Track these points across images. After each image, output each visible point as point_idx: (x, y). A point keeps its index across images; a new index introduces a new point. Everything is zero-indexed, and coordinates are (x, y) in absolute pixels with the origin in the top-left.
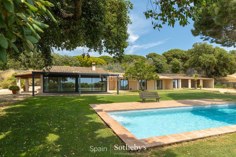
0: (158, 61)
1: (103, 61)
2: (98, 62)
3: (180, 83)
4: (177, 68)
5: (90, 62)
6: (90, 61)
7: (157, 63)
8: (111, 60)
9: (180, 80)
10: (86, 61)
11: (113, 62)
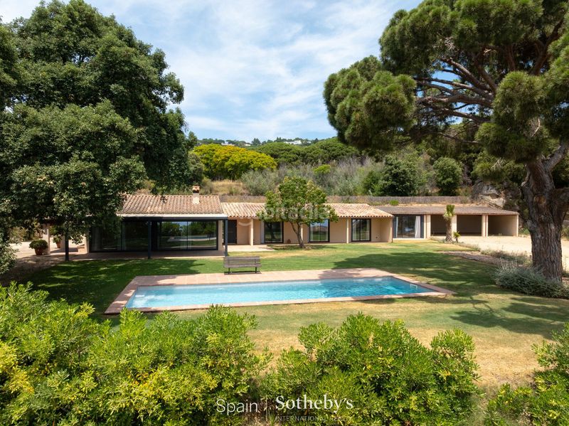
0: (396, 162)
1: (269, 159)
2: (252, 162)
3: (428, 226)
4: (450, 179)
5: (233, 164)
6: (233, 160)
7: (392, 169)
8: (292, 155)
9: (429, 218)
10: (223, 160)
11: (299, 161)
